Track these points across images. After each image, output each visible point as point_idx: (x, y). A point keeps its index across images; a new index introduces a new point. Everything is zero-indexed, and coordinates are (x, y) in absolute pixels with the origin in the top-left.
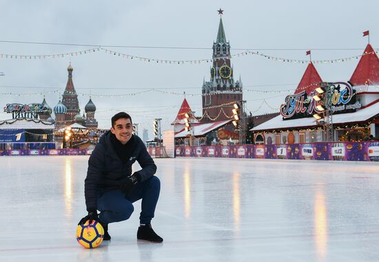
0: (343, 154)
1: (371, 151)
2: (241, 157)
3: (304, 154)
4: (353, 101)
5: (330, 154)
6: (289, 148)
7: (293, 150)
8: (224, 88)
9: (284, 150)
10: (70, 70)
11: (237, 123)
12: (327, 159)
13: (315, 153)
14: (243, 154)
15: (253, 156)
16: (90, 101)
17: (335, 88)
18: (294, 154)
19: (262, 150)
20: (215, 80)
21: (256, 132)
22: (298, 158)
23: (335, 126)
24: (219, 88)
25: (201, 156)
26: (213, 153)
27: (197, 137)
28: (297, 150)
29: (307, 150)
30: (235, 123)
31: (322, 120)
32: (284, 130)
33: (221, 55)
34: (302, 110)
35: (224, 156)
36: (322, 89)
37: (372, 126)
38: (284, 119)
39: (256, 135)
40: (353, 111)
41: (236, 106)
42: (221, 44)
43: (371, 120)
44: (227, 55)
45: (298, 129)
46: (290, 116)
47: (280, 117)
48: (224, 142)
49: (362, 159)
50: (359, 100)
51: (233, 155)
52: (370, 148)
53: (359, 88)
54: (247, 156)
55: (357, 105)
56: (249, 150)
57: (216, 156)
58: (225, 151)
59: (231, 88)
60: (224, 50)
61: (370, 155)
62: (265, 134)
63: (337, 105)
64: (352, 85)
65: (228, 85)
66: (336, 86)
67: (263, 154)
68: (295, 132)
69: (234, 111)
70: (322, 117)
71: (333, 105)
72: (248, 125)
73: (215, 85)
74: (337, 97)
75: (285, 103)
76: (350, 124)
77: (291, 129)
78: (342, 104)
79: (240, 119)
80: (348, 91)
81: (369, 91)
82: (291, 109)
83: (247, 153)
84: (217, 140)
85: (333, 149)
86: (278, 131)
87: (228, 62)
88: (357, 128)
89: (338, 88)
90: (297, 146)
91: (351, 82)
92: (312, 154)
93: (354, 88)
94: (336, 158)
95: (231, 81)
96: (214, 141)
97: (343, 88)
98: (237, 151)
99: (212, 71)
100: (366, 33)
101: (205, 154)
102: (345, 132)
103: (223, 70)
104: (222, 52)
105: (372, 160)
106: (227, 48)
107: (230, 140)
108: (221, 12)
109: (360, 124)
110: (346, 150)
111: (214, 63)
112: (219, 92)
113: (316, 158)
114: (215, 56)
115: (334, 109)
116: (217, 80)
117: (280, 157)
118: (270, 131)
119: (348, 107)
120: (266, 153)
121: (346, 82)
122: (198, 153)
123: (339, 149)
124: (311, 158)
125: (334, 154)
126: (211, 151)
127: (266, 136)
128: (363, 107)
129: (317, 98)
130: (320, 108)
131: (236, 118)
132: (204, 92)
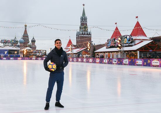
0: (127, 63)
1: (137, 62)
2: (90, 62)
3: (114, 62)
4: (132, 42)
5: (123, 63)
6: (108, 60)
7: (110, 61)
8: (85, 34)
9: (107, 60)
10: (26, 26)
11: (89, 50)
12: (122, 64)
13: (118, 62)
14: (91, 61)
15: (95, 62)
16: (33, 38)
17: (125, 37)
18: (110, 62)
19: (98, 60)
20: (81, 31)
21: (96, 52)
22: (111, 64)
23: (125, 51)
24: (82, 34)
25: (76, 61)
26: (80, 61)
27: (74, 54)
28: (111, 61)
29: (115, 61)
30: (88, 50)
31: (120, 50)
32: (107, 52)
33: (84, 22)
34: (113, 45)
35: (85, 62)
36: (121, 38)
37: (138, 52)
38: (107, 48)
39: (96, 54)
40: (132, 46)
41: (89, 43)
42: (84, 17)
43: (138, 50)
44: (86, 22)
45: (111, 52)
46: (109, 47)
47: (105, 47)
48: (85, 56)
49: (134, 65)
50: (134, 42)
51: (88, 62)
52: (137, 61)
53: (134, 38)
54: (93, 62)
55: (133, 44)
56: (93, 60)
57: (81, 62)
58: (85, 60)
59: (87, 34)
60: (85, 20)
61: (137, 63)
62: (99, 53)
63: (126, 44)
64: (131, 36)
65: (86, 33)
66: (126, 36)
67: (99, 62)
68: (110, 53)
69: (88, 45)
70: (120, 49)
71: (124, 43)
72: (93, 50)
73: (81, 33)
74: (126, 41)
75: (107, 42)
76: (130, 51)
77: (109, 52)
78: (127, 43)
79: (90, 48)
80: (130, 38)
81: (137, 39)
82: (109, 45)
83: (93, 61)
84: (82, 55)
85: (124, 61)
86: (104, 52)
87: (86, 24)
88: (133, 52)
89: (126, 37)
90: (111, 59)
91: (131, 35)
92: (116, 63)
93: (132, 37)
94: (125, 64)
95: (87, 31)
96: (81, 55)
97: (128, 37)
98: (89, 60)
99: (80, 28)
100: (137, 17)
101: (77, 61)
102: (129, 54)
103: (84, 27)
104: (84, 20)
105: (137, 65)
106: (86, 19)
107: (87, 55)
108: (84, 5)
109: (134, 51)
110: (129, 61)
111: (81, 25)
112: (83, 35)
113: (118, 64)
114: (81, 22)
115: (125, 45)
116: (82, 31)
117: (105, 63)
118: (101, 52)
119: (130, 44)
120: (100, 62)
121: (129, 35)
122: (75, 60)
123: (126, 61)
124: (116, 64)
125: (124, 63)
126: (80, 60)
127: (100, 54)
128: (135, 45)
129: (119, 42)
130: (120, 45)
131: (89, 47)
132: (77, 35)
